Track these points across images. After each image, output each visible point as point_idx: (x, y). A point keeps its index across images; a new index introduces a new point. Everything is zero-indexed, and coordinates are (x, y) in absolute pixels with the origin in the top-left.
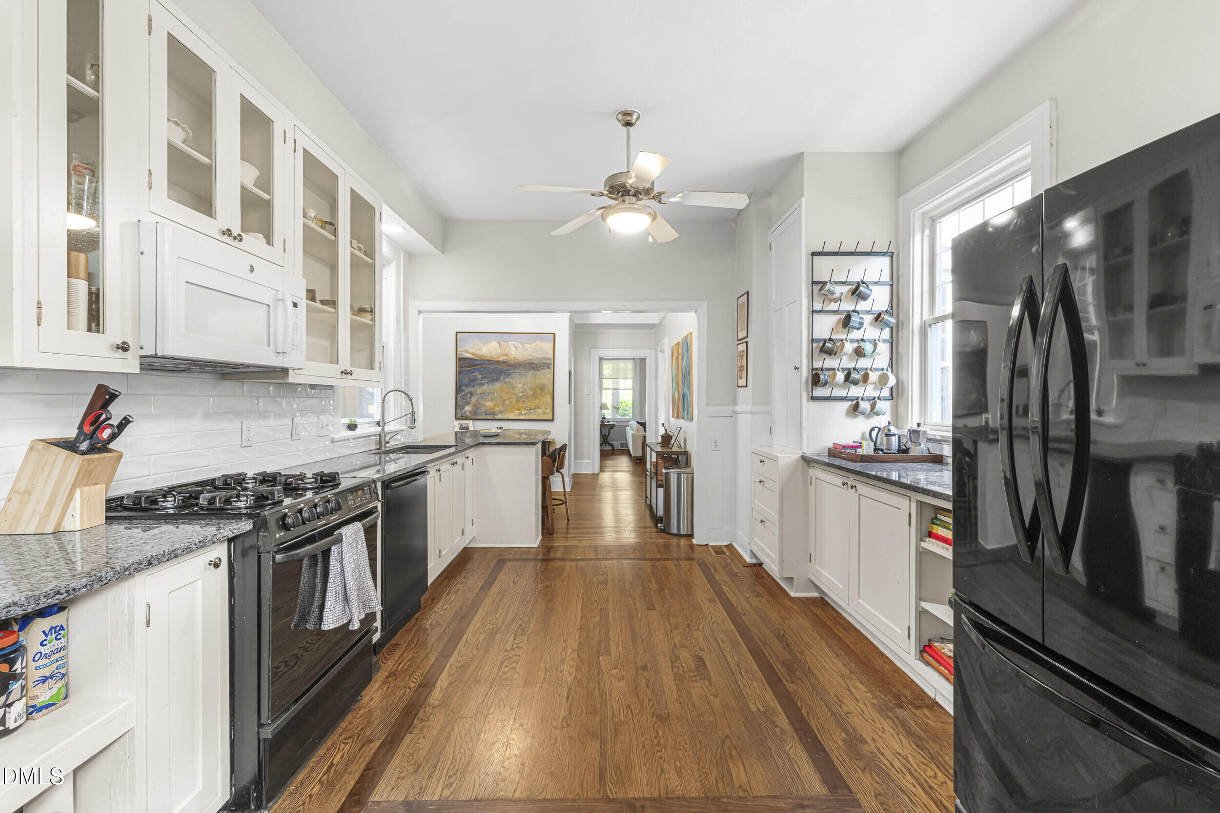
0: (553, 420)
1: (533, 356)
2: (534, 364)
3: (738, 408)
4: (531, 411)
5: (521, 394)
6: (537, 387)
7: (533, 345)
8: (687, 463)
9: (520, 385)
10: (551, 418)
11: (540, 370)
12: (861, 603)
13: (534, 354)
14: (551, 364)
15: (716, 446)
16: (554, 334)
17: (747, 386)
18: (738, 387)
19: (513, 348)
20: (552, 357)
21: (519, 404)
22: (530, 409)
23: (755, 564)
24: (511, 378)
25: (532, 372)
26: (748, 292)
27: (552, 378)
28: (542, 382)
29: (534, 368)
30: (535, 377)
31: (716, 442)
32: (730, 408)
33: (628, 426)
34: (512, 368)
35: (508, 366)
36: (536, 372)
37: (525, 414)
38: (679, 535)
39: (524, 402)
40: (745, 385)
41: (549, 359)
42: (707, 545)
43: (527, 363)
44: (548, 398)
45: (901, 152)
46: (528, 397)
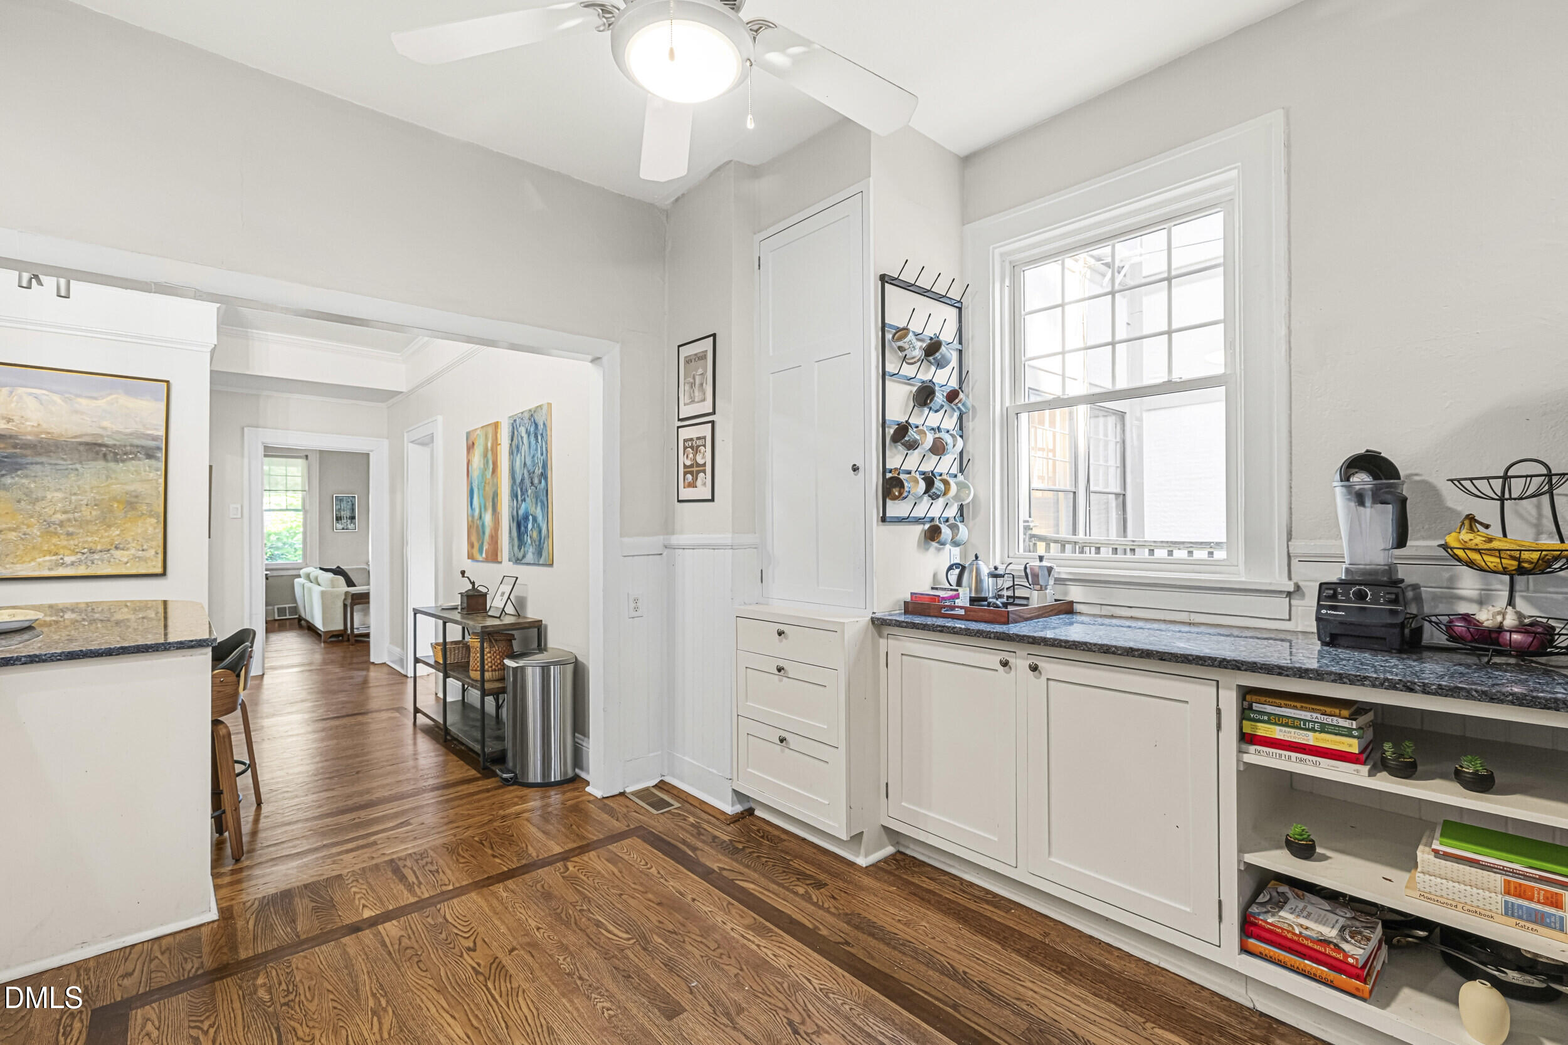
0: (164, 574)
1: (105, 429)
2: (106, 446)
3: (675, 540)
4: (96, 556)
5: (59, 517)
6: (114, 499)
7: (101, 403)
8: (539, 644)
9: (59, 495)
10: (159, 570)
11: (123, 461)
12: (1053, 862)
13: (105, 424)
14: (159, 449)
15: (636, 609)
16: (168, 382)
17: (713, 500)
18: (679, 501)
19: (31, 403)
20: (162, 433)
21: (55, 540)
22: (92, 552)
23: (742, 813)
24: (26, 476)
25: (101, 464)
26: (714, 335)
27: (162, 481)
28: (130, 488)
29: (105, 455)
30: (108, 477)
31: (636, 601)
32: (660, 539)
33: (299, 576)
34: (28, 452)
35: (15, 446)
36: (112, 465)
37: (73, 564)
38: (546, 785)
39: (69, 534)
40: (710, 497)
41: (155, 438)
42: (622, 794)
43: (81, 444)
44: (152, 527)
45: (967, 160)
46: (83, 523)
